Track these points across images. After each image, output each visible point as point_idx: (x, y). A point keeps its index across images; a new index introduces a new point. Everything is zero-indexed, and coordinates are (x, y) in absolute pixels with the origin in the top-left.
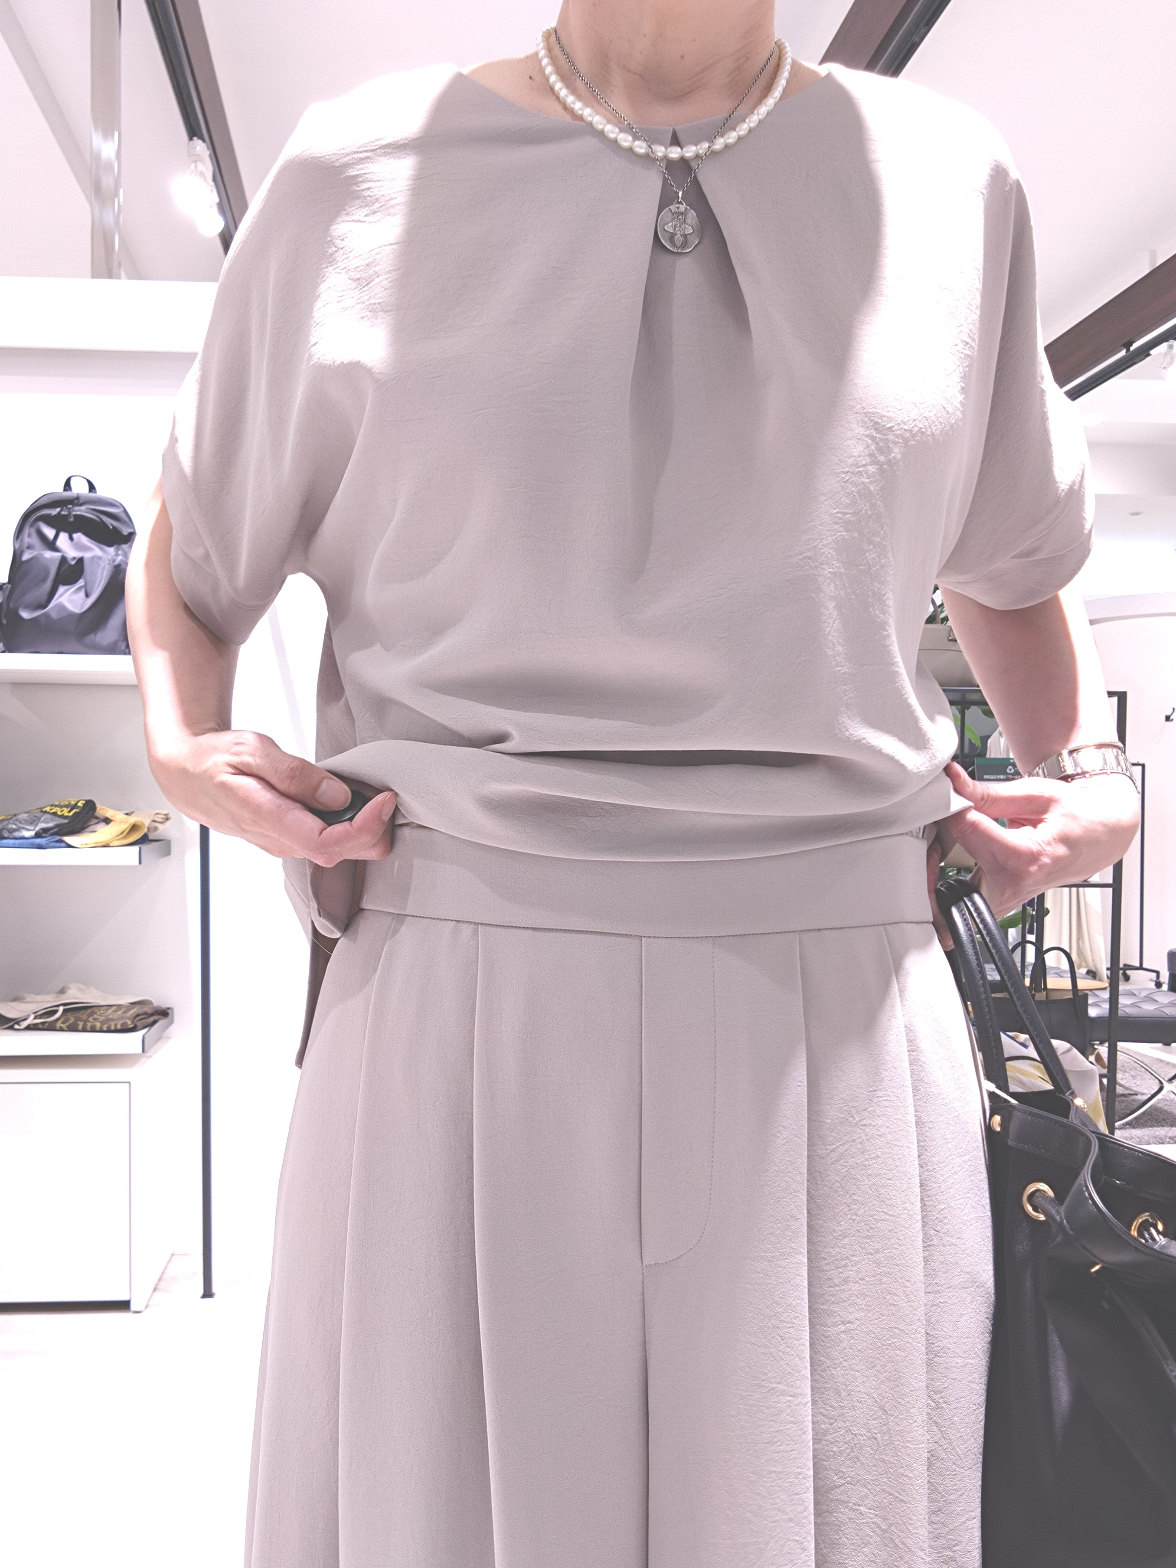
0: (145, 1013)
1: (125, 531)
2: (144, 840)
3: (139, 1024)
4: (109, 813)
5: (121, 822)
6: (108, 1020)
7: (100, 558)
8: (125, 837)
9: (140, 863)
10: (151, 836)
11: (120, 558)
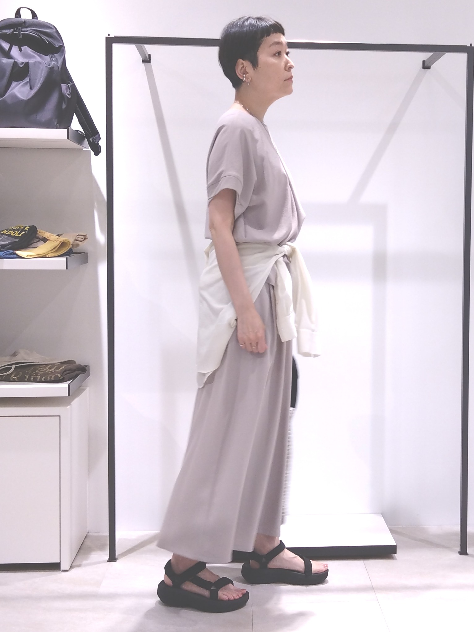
0: (70, 370)
1: (57, 45)
2: (69, 253)
3: (66, 377)
4: (46, 235)
5: (54, 240)
6: (46, 374)
7: (40, 63)
8: (56, 251)
9: (67, 268)
10: (75, 250)
11: (54, 62)
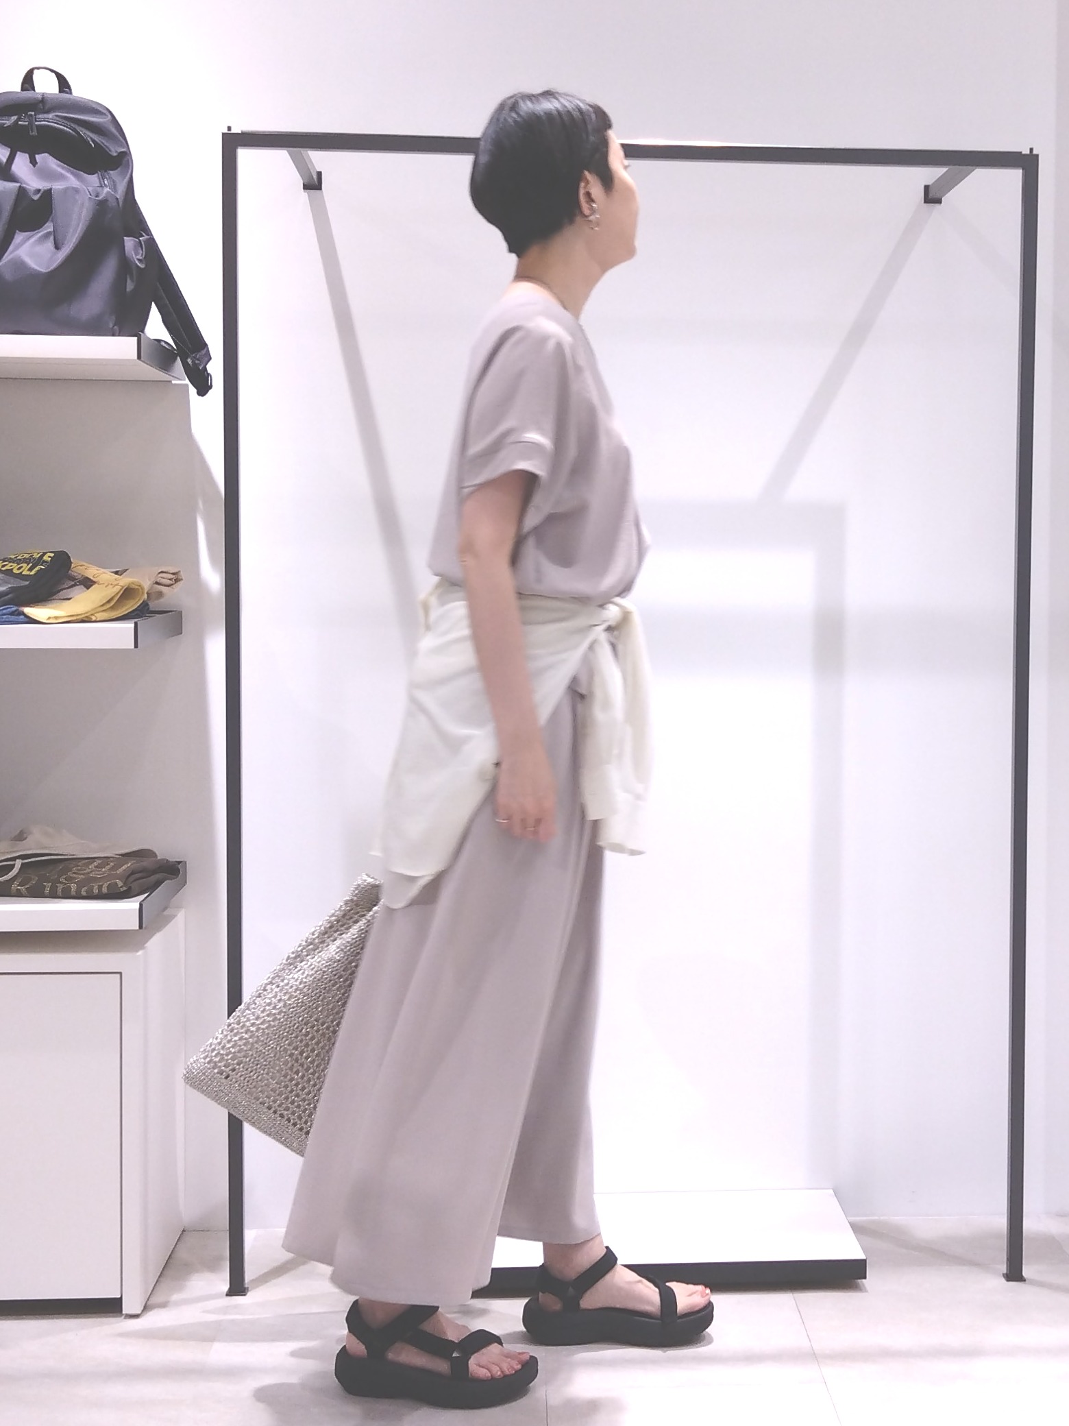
0: (144, 870)
1: (114, 150)
2: (141, 612)
3: (135, 886)
4: (91, 572)
5: (107, 583)
6: (90, 880)
7: (76, 191)
8: (112, 608)
9: (136, 646)
10: (153, 605)
11: (106, 190)
